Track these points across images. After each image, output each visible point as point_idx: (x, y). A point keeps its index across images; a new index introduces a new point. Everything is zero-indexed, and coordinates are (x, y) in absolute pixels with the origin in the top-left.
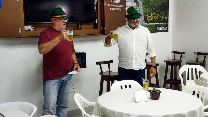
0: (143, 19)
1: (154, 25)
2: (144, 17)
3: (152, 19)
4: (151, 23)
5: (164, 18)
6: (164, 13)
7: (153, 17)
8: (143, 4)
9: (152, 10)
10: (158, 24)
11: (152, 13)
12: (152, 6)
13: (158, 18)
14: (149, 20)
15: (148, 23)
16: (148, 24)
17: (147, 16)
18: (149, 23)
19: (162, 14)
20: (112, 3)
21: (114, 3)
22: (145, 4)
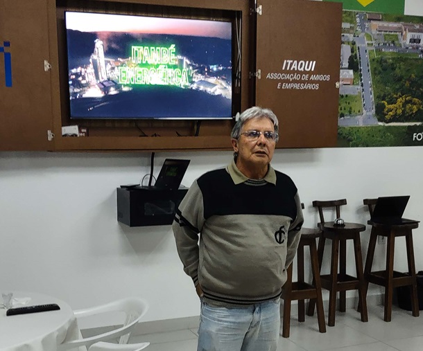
0: (374, 111)
1: (406, 126)
2: (376, 107)
3: (399, 112)
4: (396, 121)
7: (404, 105)
8: (375, 72)
9: (401, 87)
10: (418, 124)
11: (400, 96)
12: (400, 79)
13: (419, 110)
14: (391, 113)
15: (387, 123)
16: (387, 125)
17: (384, 104)
18: (390, 121)
20: (286, 72)
21: (294, 72)
22: (380, 73)
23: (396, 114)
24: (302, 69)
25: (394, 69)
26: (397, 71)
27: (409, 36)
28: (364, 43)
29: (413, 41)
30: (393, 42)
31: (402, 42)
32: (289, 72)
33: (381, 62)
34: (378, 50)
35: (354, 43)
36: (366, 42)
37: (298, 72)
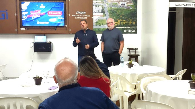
1: (121, 28)
5: (131, 23)
6: (131, 19)
7: (120, 22)
8: (110, 13)
9: (119, 17)
10: (126, 27)
11: (119, 20)
12: (119, 15)
13: (126, 23)
14: (116, 24)
19: (130, 20)
20: (77, 14)
21: (80, 14)
22: (112, 13)
23: (118, 25)
24: (82, 14)
25: (116, 12)
26: (118, 13)
27: (121, 3)
28: (106, 6)
29: (122, 4)
30: (116, 5)
31: (119, 5)
32: (78, 14)
33: (112, 10)
34: (111, 7)
35: (103, 6)
36: (107, 5)
37: (81, 14)
